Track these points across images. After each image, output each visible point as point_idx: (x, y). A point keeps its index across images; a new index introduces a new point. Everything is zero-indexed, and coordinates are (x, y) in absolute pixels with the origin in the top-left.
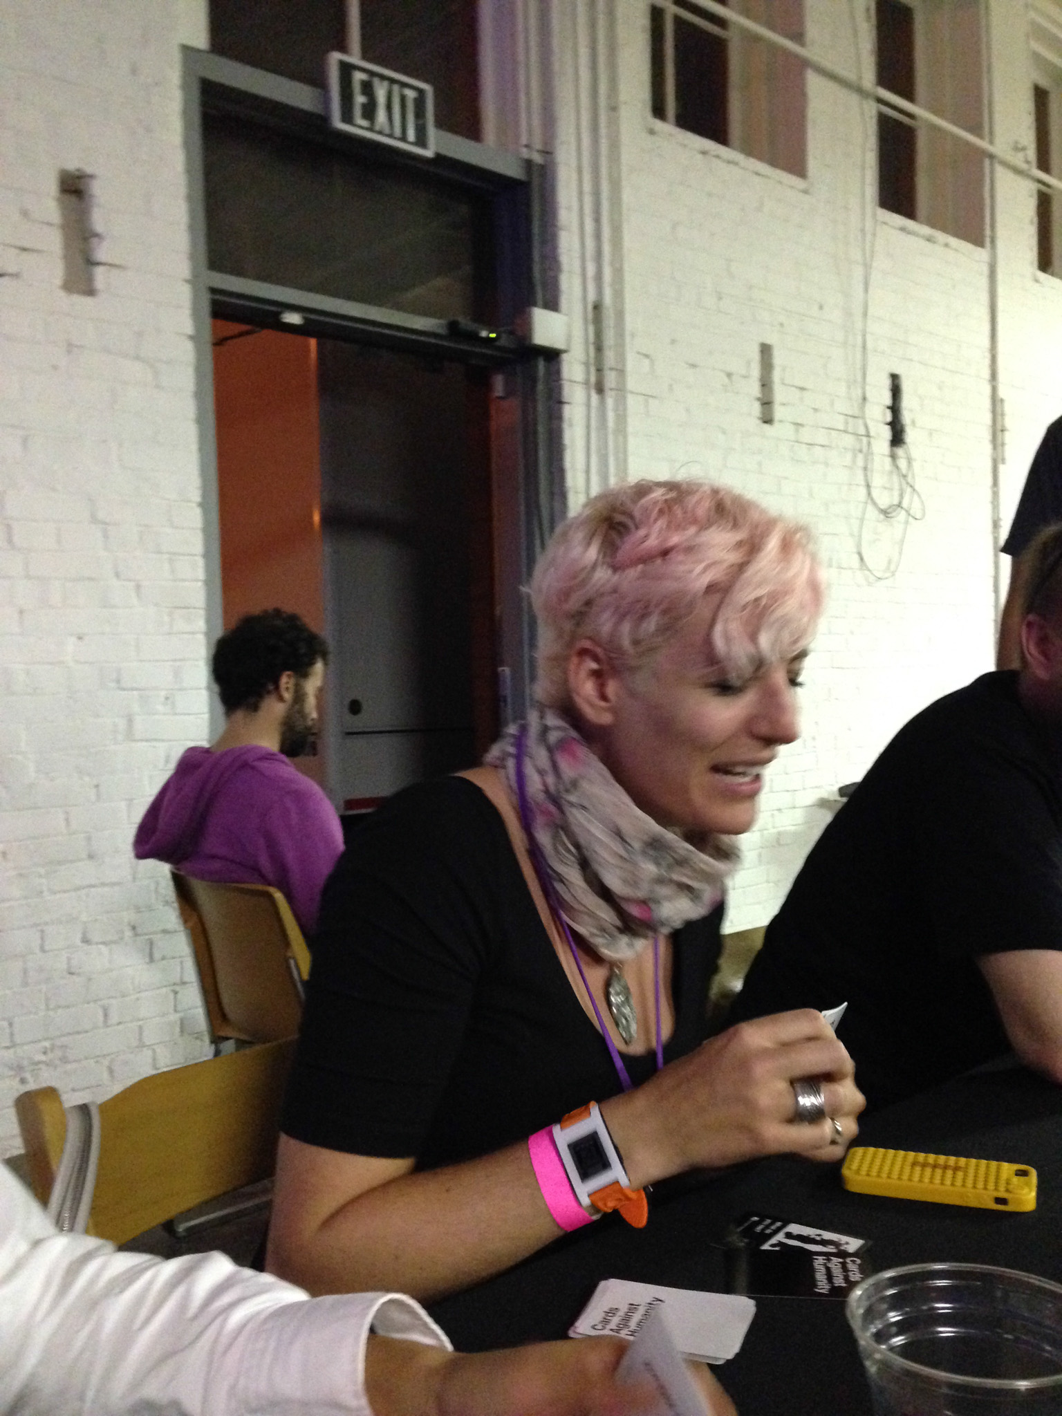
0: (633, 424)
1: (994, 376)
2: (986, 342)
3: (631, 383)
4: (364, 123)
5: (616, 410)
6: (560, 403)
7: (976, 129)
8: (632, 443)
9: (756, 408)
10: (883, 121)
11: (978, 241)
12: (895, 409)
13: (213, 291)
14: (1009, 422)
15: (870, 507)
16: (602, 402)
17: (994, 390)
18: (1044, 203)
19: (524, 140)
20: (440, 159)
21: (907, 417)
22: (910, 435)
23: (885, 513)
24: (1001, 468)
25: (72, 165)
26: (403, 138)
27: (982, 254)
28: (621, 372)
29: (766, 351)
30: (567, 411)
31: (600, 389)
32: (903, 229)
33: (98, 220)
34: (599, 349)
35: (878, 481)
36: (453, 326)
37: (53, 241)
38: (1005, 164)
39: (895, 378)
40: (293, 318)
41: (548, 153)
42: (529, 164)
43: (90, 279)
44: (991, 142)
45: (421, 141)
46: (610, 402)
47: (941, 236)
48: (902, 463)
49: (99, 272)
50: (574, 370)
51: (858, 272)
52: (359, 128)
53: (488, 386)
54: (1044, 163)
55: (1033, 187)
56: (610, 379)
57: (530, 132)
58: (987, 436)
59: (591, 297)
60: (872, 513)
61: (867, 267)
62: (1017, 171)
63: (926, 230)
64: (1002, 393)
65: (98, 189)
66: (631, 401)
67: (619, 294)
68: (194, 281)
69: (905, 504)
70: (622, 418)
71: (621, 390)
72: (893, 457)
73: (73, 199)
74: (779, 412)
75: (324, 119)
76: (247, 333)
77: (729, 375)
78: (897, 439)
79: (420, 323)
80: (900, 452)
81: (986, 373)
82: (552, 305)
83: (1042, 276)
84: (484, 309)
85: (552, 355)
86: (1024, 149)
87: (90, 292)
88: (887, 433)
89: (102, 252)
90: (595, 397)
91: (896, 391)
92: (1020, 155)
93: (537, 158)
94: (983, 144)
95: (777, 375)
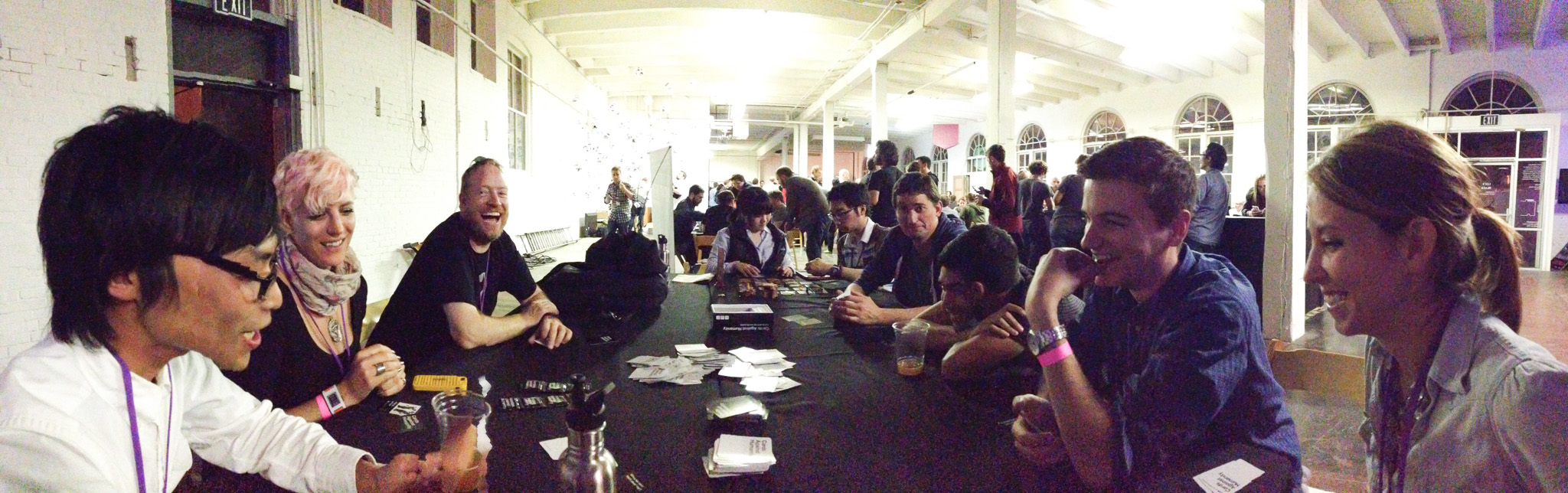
0: (327, 117)
1: (456, 103)
2: (454, 91)
3: (326, 102)
4: (226, 10)
5: (320, 111)
6: (300, 109)
7: (452, 14)
8: (327, 124)
9: (375, 111)
10: (419, 8)
11: (452, 55)
12: (423, 113)
13: (175, 77)
14: (461, 119)
15: (415, 147)
16: (316, 108)
17: (457, 107)
18: (474, 44)
19: (286, 12)
20: (256, 20)
21: (427, 116)
22: (427, 122)
23: (419, 149)
24: (459, 134)
25: (129, 36)
26: (242, 14)
27: (454, 59)
28: (323, 98)
29: (378, 90)
30: (302, 112)
31: (315, 105)
32: (425, 49)
33: (138, 54)
34: (314, 88)
35: (417, 138)
36: (259, 83)
37: (123, 62)
38: (462, 29)
39: (423, 102)
40: (201, 83)
41: (294, 16)
42: (288, 21)
43: (135, 75)
44: (456, 19)
45: (248, 15)
46: (318, 109)
47: (438, 52)
48: (425, 132)
49: (138, 73)
50: (305, 98)
51: (410, 63)
52: (224, 12)
53: (271, 102)
54: (474, 30)
55: (470, 39)
56: (318, 100)
57: (288, 10)
58: (454, 123)
59: (312, 70)
60: (415, 149)
61: (413, 62)
62: (465, 31)
63: (433, 50)
64: (459, 108)
65: (138, 43)
66: (325, 107)
67: (321, 68)
68: (169, 74)
69: (426, 146)
70: (323, 115)
71: (322, 104)
72: (422, 129)
73: (129, 47)
74: (382, 112)
75: (212, 9)
76: (185, 90)
77: (365, 99)
78: (424, 123)
79: (247, 82)
80: (425, 128)
81: (454, 103)
82: (297, 73)
83: (473, 70)
84: (270, 75)
85: (297, 92)
86: (467, 24)
87: (135, 80)
88: (420, 121)
89: (139, 66)
90: (313, 106)
91: (423, 107)
92: (466, 26)
93: (291, 18)
94: (453, 19)
95: (381, 100)
